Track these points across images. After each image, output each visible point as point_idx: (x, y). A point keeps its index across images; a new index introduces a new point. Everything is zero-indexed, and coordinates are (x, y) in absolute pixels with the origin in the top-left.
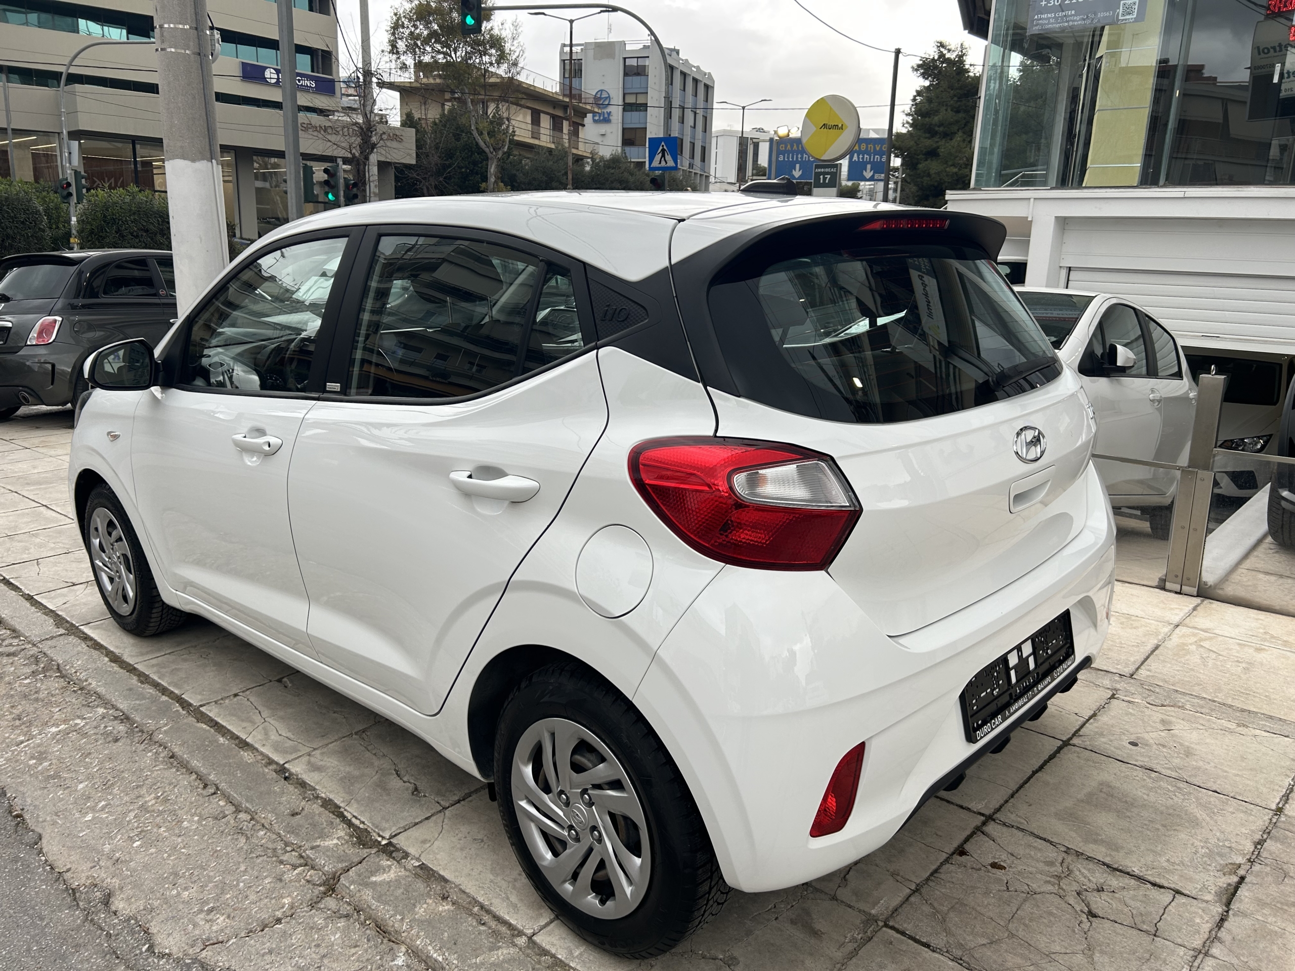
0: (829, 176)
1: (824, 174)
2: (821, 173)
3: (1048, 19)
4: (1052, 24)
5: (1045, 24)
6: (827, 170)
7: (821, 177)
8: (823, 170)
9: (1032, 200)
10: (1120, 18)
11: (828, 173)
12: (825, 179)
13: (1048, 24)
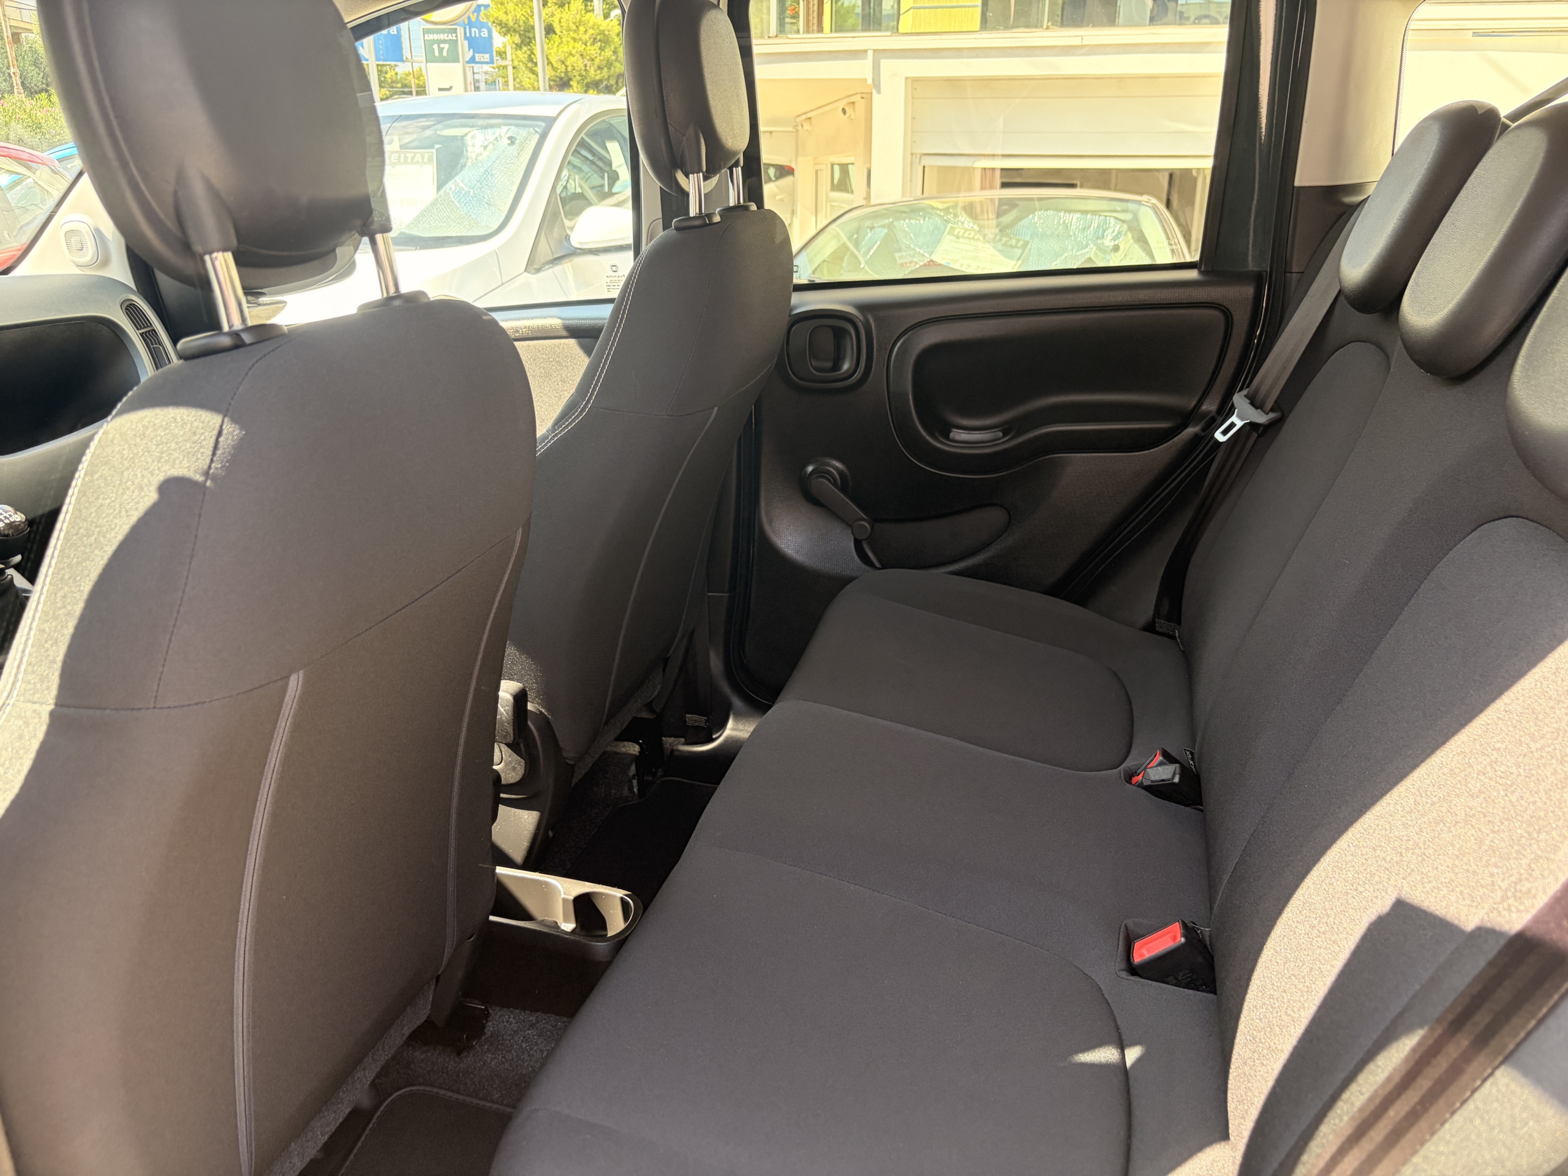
0: (446, 46)
1: (439, 42)
2: (434, 41)
6: (442, 37)
7: (435, 46)
8: (436, 37)
9: (870, 53)
11: (444, 42)
12: (441, 50)
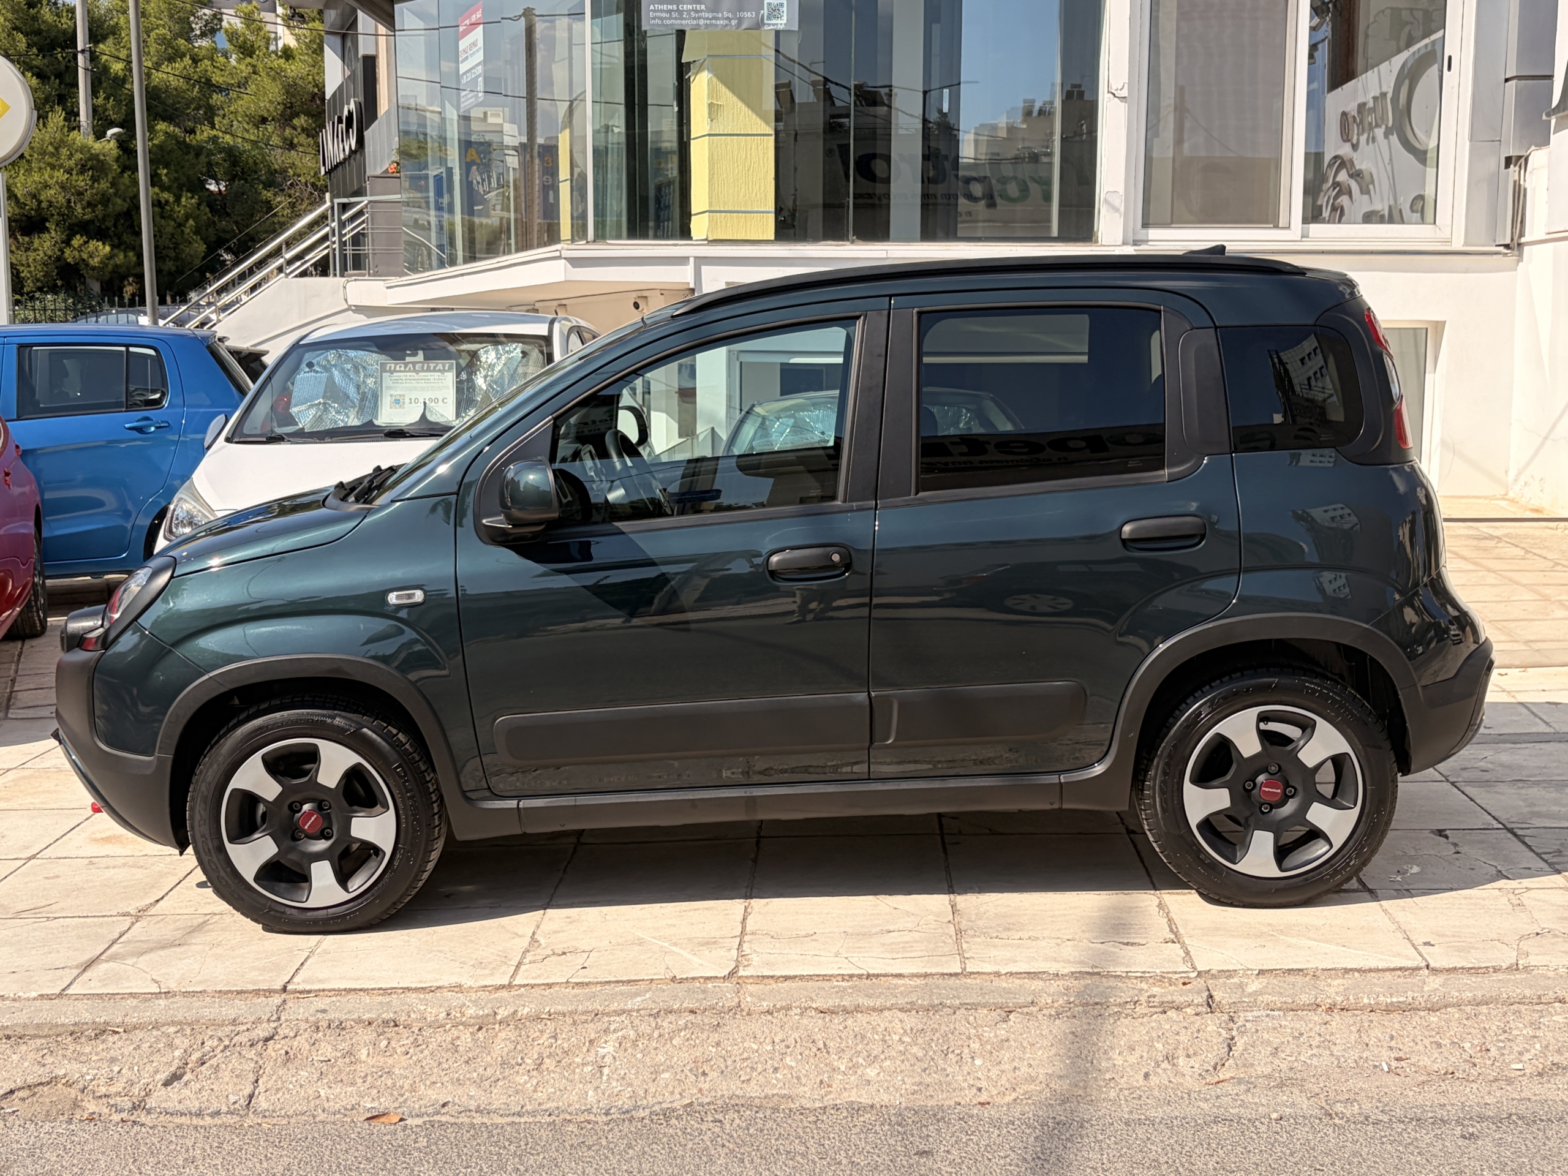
3: (670, 11)
4: (676, 19)
5: (666, 18)
10: (766, 21)
13: (670, 18)
